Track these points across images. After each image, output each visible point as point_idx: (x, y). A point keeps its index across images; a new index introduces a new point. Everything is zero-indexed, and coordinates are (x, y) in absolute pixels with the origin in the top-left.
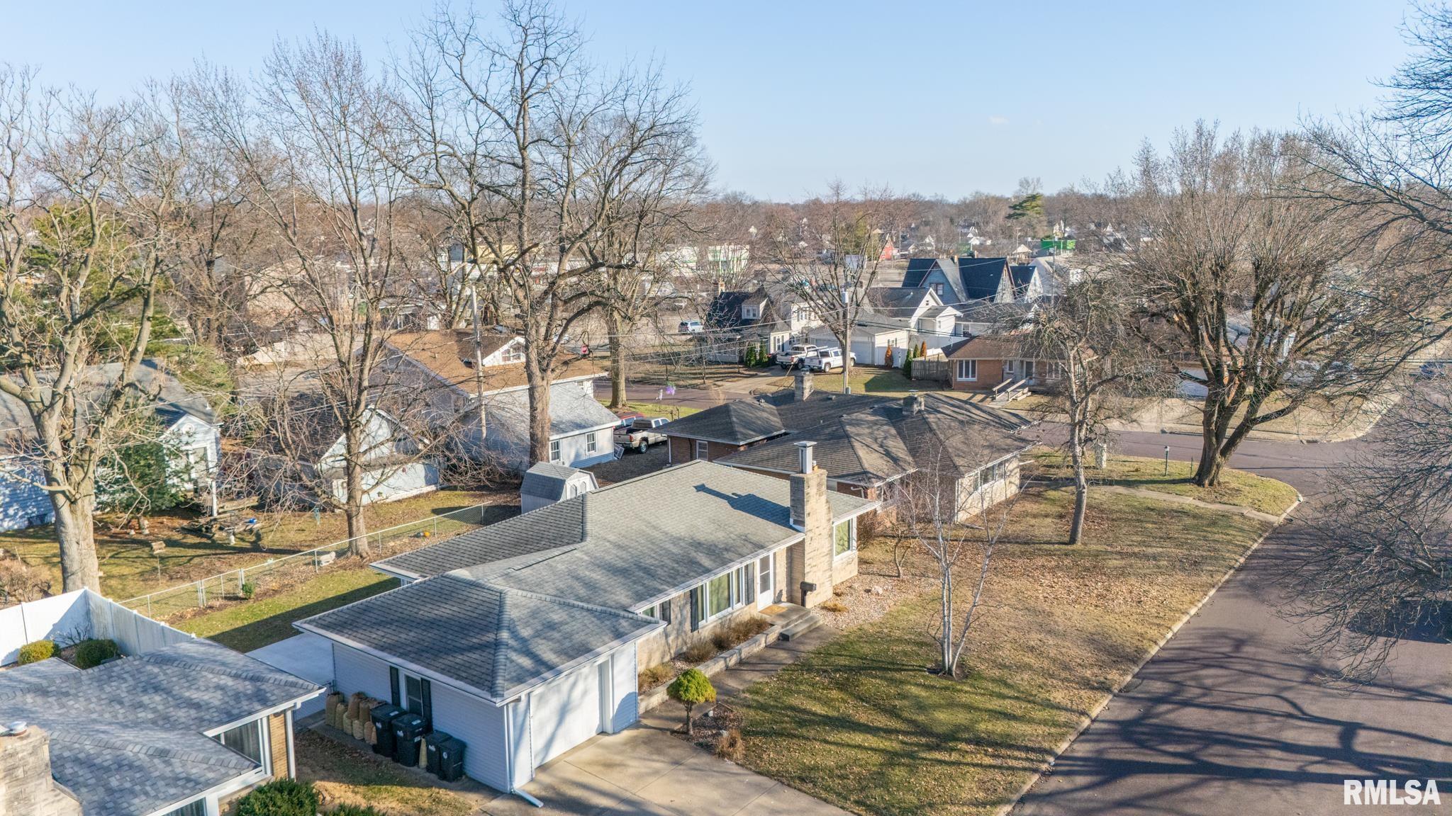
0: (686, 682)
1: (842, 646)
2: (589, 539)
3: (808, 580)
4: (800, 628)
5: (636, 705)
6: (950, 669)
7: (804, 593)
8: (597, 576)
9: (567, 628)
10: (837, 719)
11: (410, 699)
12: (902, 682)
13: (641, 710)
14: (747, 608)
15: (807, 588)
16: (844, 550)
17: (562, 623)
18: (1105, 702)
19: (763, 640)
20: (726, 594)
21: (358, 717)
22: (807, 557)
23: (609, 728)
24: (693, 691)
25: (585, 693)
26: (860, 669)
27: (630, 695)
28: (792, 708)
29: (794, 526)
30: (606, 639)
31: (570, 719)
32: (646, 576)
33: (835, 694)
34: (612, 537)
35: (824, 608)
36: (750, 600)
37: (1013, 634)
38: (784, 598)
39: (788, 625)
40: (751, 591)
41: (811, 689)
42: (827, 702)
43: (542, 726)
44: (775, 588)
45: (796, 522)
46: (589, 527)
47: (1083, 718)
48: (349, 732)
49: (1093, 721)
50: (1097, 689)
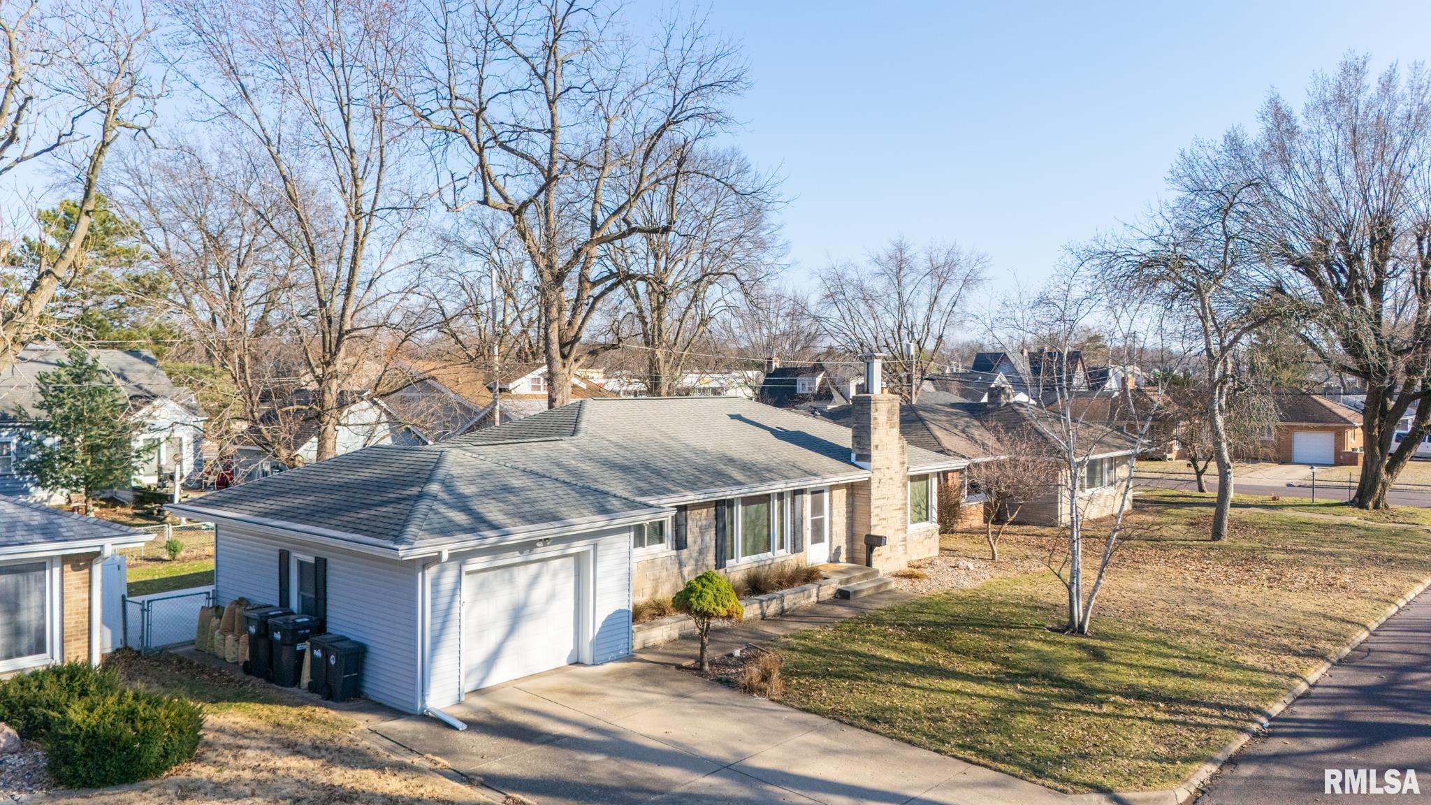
0: (700, 587)
1: (926, 606)
2: (581, 435)
3: (875, 532)
4: (865, 586)
5: (630, 635)
6: (1081, 626)
7: (870, 550)
8: (585, 466)
9: (532, 495)
10: (921, 667)
11: (303, 596)
12: (1011, 637)
13: (637, 645)
14: (793, 557)
15: (874, 542)
16: (921, 520)
17: (522, 489)
18: (1324, 670)
19: (814, 591)
20: (765, 532)
21: (232, 631)
22: (874, 503)
23: (587, 655)
24: (709, 597)
25: (552, 596)
26: (950, 625)
27: (619, 612)
28: (855, 653)
29: (857, 463)
30: (585, 512)
31: (528, 630)
32: (654, 476)
33: (916, 645)
34: (614, 438)
35: (896, 576)
36: (797, 547)
37: (1160, 605)
38: (843, 557)
39: (847, 581)
40: (799, 535)
41: (882, 639)
42: (906, 651)
43: (481, 630)
44: (831, 542)
45: (859, 457)
46: (583, 425)
47: (1297, 681)
48: (220, 654)
49: (1313, 686)
50: (1305, 656)
